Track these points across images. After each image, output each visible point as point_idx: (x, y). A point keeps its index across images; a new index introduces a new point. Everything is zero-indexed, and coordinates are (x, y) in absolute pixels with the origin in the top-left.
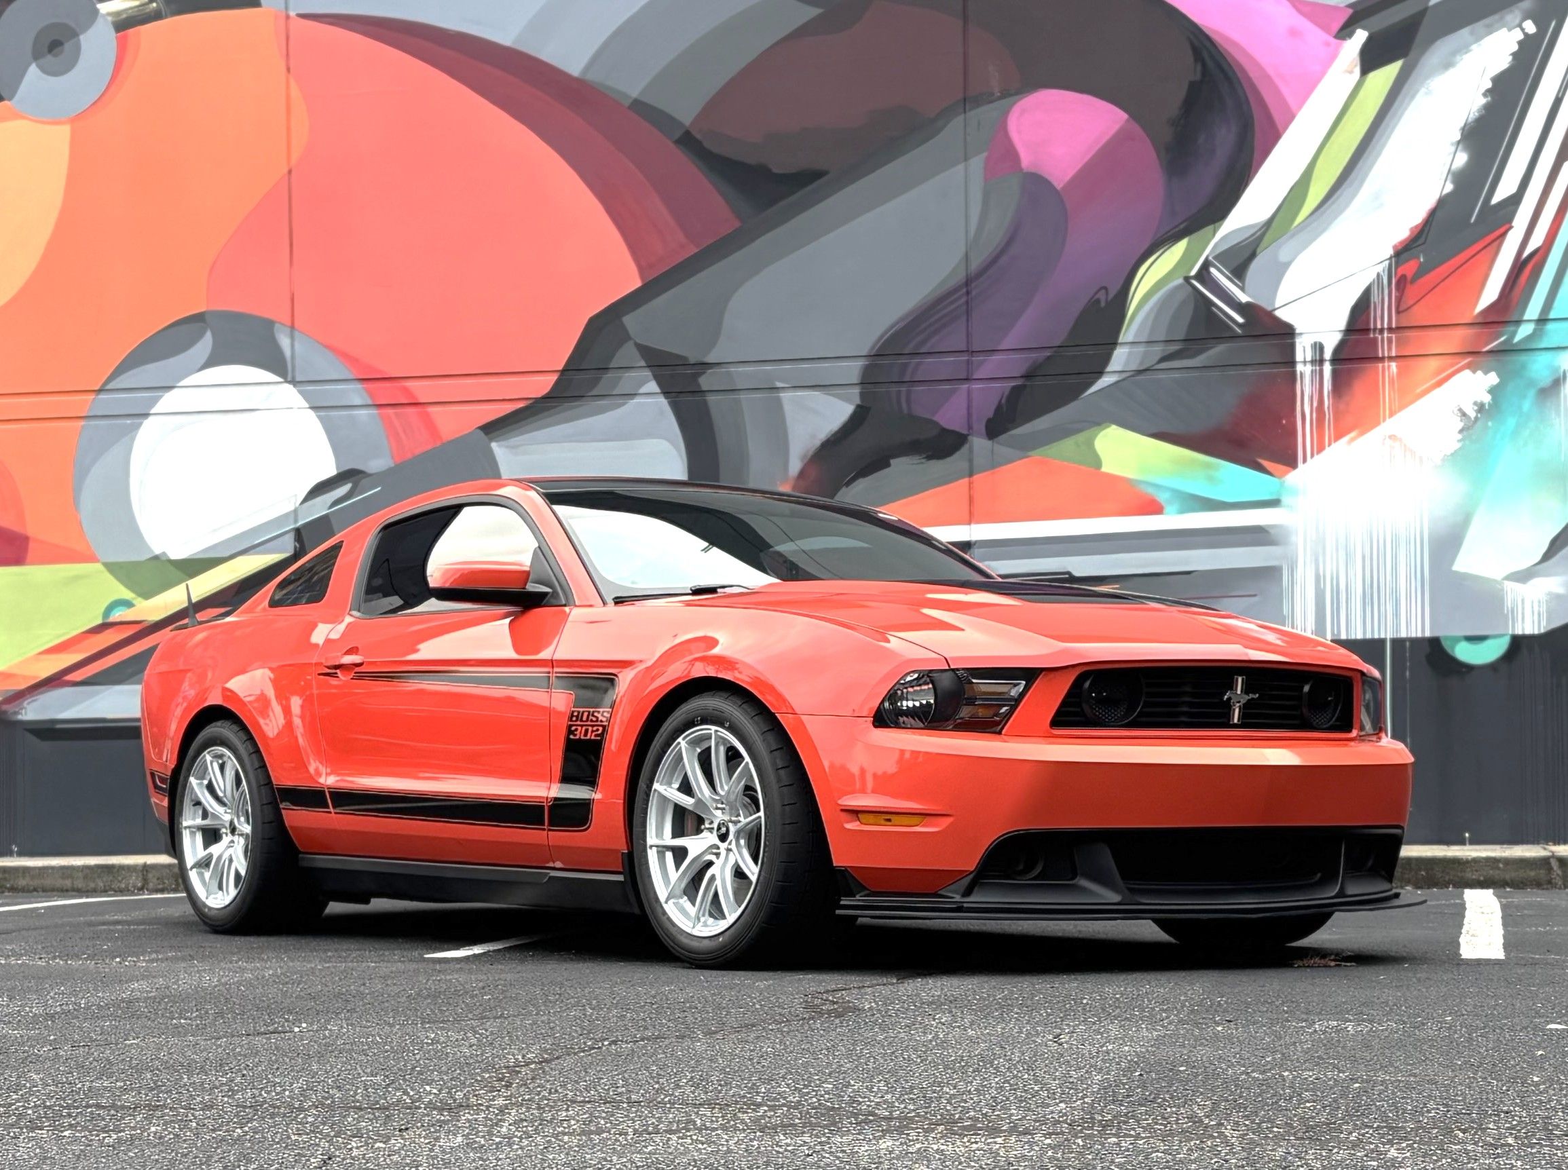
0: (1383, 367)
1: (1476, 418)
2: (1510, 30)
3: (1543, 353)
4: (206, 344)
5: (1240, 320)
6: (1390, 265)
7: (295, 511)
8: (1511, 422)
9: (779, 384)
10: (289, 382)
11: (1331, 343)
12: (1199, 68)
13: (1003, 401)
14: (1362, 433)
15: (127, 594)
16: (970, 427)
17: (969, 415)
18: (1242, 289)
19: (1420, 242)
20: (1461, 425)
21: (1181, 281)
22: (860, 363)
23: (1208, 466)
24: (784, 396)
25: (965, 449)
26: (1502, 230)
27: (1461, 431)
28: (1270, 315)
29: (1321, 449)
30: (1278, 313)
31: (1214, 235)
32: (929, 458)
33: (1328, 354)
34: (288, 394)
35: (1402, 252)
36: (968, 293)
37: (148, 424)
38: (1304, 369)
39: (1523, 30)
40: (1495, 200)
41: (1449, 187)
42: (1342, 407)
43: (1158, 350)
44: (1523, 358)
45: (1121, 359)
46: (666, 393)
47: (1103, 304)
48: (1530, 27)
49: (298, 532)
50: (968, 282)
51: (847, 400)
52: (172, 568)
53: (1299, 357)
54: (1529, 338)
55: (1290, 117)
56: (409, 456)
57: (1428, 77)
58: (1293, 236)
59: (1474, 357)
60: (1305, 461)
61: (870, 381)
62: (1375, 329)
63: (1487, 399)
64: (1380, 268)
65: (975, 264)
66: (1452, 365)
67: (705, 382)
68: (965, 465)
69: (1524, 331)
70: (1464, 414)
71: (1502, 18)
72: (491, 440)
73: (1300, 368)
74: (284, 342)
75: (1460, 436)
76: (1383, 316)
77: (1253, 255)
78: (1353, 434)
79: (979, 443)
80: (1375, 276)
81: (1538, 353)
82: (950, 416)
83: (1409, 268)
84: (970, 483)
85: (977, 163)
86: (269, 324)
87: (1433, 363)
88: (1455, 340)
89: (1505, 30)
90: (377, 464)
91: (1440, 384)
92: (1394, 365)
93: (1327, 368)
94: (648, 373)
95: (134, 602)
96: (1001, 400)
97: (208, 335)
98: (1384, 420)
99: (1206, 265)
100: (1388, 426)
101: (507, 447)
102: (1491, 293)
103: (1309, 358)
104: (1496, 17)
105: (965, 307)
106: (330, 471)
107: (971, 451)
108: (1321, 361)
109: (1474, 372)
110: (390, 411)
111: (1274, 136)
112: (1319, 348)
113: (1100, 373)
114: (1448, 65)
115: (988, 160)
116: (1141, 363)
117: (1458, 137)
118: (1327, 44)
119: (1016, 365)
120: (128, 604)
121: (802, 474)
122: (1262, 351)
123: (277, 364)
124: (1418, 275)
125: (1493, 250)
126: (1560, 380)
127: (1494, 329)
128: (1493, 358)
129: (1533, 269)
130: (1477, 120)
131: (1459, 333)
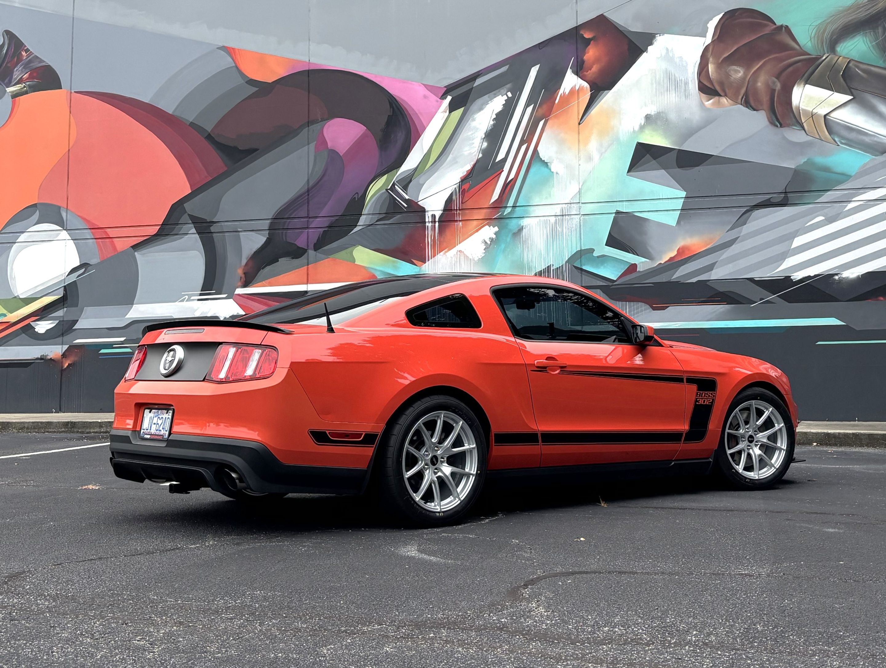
0: (457, 224)
1: (490, 244)
2: (502, 96)
3: (515, 219)
4: (36, 216)
5: (406, 206)
6: (459, 184)
7: (65, 279)
8: (503, 246)
9: (239, 230)
10: (65, 230)
11: (438, 214)
12: (392, 109)
13: (320, 236)
14: (449, 250)
15: (5, 312)
16: (308, 246)
17: (308, 242)
18: (407, 194)
19: (471, 175)
20: (484, 247)
21: (385, 190)
22: (269, 221)
23: (394, 262)
24: (241, 234)
25: (306, 255)
26: (499, 172)
27: (484, 250)
28: (416, 203)
29: (434, 256)
30: (419, 203)
31: (397, 173)
32: (293, 258)
33: (437, 219)
34: (64, 234)
35: (464, 180)
36: (308, 195)
37: (15, 246)
38: (429, 225)
39: (507, 96)
40: (497, 160)
41: (481, 155)
42: (442, 239)
43: (376, 217)
44: (507, 221)
45: (363, 220)
46: (199, 233)
47: (356, 199)
48: (510, 95)
49: (65, 287)
50: (308, 191)
51: (264, 236)
52: (20, 301)
53: (427, 220)
54: (509, 213)
55: (424, 129)
56: (106, 258)
57: (473, 114)
58: (425, 174)
59: (489, 220)
60: (429, 260)
61: (271, 228)
62: (454, 209)
63: (494, 236)
64: (456, 186)
65: (311, 184)
66: (482, 224)
67: (213, 229)
68: (306, 261)
69: (508, 210)
70: (486, 243)
71: (499, 91)
72: (135, 251)
73: (427, 224)
74: (64, 215)
75: (484, 251)
76: (456, 205)
77: (411, 181)
78: (446, 250)
79: (311, 252)
80: (454, 189)
81: (513, 219)
82: (301, 242)
83: (466, 186)
84: (308, 268)
85: (312, 146)
86: (59, 208)
87: (475, 223)
88: (481, 214)
89: (500, 96)
90: (94, 261)
91: (477, 231)
92: (461, 223)
93: (437, 224)
94: (192, 225)
95: (7, 314)
96: (319, 237)
97: (38, 211)
98: (457, 245)
99: (394, 185)
100: (459, 247)
101: (141, 254)
102: (495, 196)
103: (430, 221)
104: (497, 91)
105: (307, 200)
106: (77, 263)
107: (308, 254)
108: (435, 222)
109: (490, 227)
110: (100, 240)
111: (418, 136)
112: (434, 216)
113: (356, 226)
114: (481, 109)
115: (316, 145)
116: (370, 223)
117: (484, 136)
118: (437, 101)
119: (325, 222)
120: (5, 315)
121: (246, 264)
122: (413, 218)
123: (61, 223)
124: (469, 189)
125: (497, 179)
126: (521, 229)
127: (497, 210)
128: (496, 221)
129: (511, 187)
130: (491, 130)
131: (484, 211)
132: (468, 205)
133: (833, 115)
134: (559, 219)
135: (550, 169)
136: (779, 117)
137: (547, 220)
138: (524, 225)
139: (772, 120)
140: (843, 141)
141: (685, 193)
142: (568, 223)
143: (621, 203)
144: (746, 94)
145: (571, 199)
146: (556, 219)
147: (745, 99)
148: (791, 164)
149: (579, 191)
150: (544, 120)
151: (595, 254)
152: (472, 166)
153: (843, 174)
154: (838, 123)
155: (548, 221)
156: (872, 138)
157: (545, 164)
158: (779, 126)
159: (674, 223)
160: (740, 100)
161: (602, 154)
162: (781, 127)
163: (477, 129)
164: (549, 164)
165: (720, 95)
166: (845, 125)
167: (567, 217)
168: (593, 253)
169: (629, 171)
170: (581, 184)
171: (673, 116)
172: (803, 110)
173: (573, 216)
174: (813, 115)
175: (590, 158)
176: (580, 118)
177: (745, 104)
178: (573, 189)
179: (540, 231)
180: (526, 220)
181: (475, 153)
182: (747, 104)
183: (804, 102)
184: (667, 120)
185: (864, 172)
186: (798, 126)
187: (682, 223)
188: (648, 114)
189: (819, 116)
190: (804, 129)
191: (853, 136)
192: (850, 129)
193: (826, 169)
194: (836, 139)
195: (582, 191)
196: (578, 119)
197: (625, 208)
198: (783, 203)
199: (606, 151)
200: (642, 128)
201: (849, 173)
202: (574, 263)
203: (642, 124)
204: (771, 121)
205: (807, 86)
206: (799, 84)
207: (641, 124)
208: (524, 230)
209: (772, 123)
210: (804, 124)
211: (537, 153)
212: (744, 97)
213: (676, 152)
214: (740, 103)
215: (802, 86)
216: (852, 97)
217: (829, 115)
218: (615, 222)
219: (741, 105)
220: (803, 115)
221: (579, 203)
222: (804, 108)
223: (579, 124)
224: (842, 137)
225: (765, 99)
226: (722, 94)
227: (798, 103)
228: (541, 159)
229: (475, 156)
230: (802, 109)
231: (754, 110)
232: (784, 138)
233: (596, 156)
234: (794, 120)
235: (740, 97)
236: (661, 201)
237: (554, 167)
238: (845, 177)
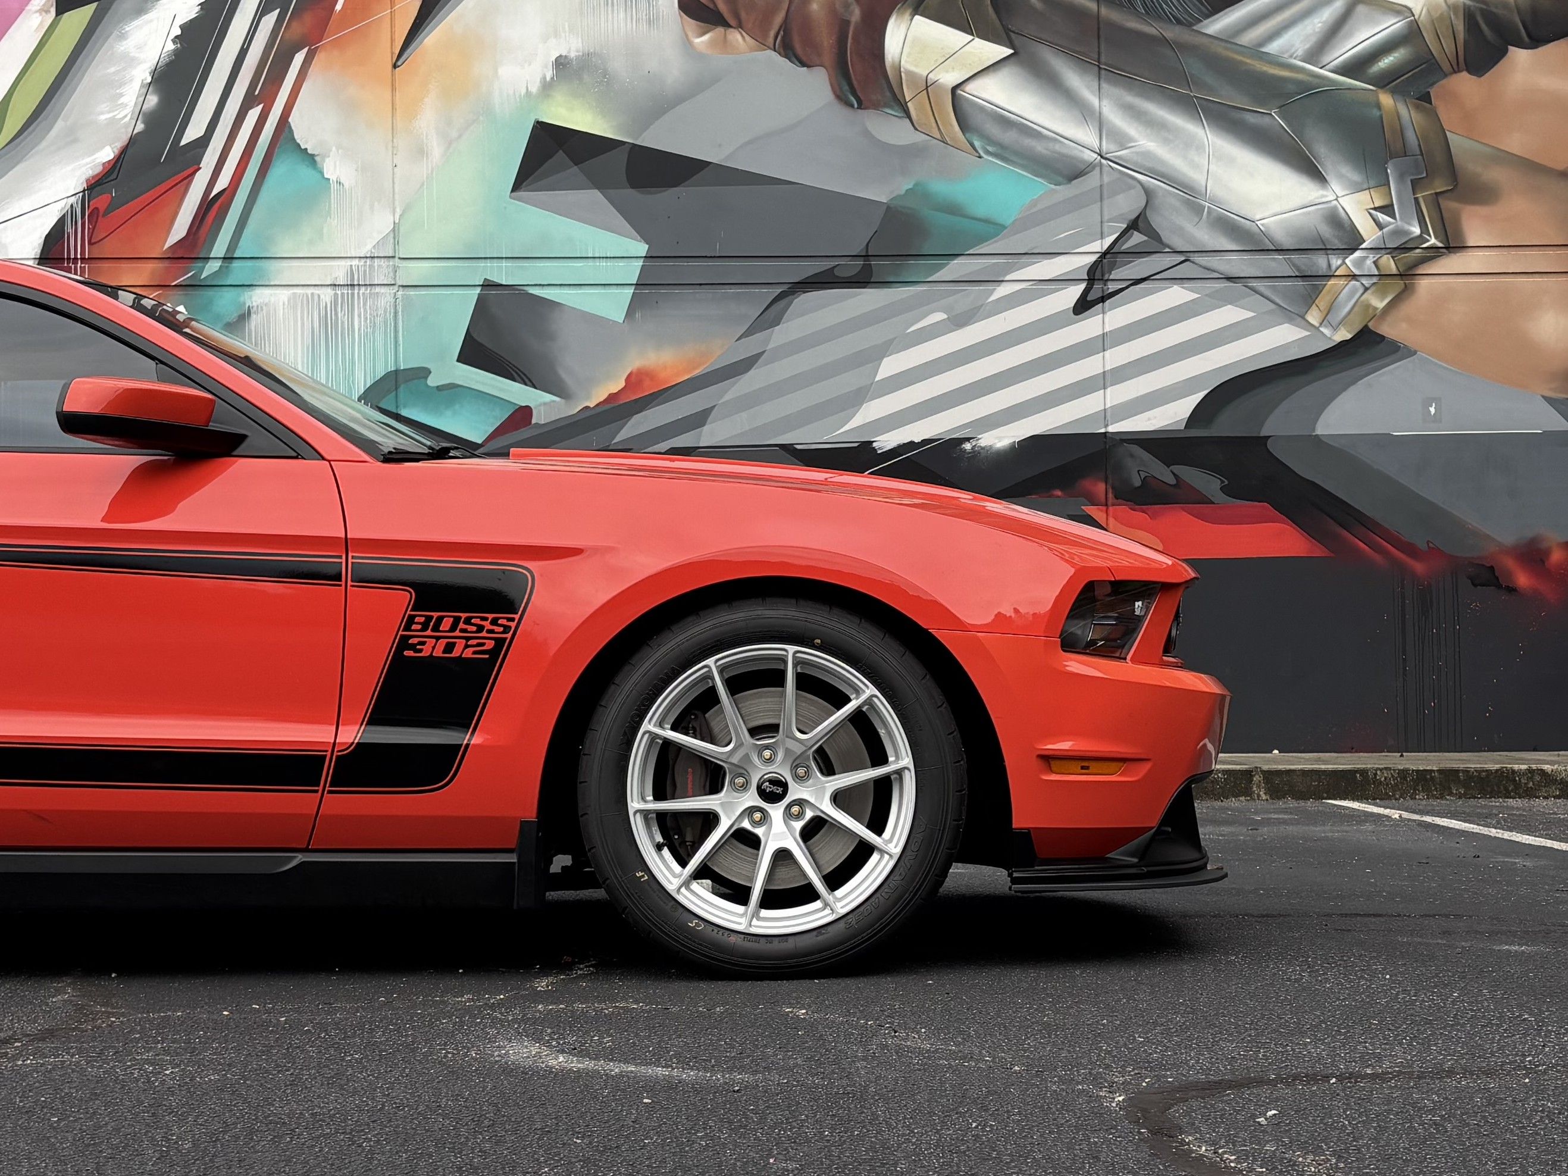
3: (230, 289)
6: (84, 197)
19: (114, 176)
26: (189, 172)
35: (95, 186)
40: (183, 142)
41: (140, 127)
44: (210, 293)
54: (215, 274)
57: (119, 21)
59: (163, 289)
62: (69, 259)
64: (73, 200)
69: (213, 266)
76: (73, 248)
80: (69, 206)
81: (225, 289)
83: (101, 202)
88: (145, 273)
102: (180, 230)
117: (149, 80)
124: (111, 207)
125: (183, 189)
126: (245, 316)
127: (181, 265)
128: (179, 292)
129: (220, 208)
130: (168, 65)
131: (150, 266)
132: (108, 248)
133: (970, 87)
134: (343, 294)
135: (322, 173)
136: (855, 83)
137: (312, 294)
138: (254, 304)
139: (841, 89)
140: (990, 149)
141: (647, 247)
142: (365, 304)
143: (495, 264)
144: (785, 26)
145: (374, 246)
146: (336, 295)
147: (783, 37)
148: (881, 195)
149: (394, 230)
150: (306, 49)
151: (433, 381)
152: (117, 152)
153: (987, 221)
154: (982, 109)
155: (316, 297)
156: (1051, 145)
157: (310, 159)
158: (856, 106)
159: (619, 316)
160: (771, 40)
161: (450, 143)
162: (860, 107)
163: (133, 59)
164: (317, 159)
165: (726, 25)
166: (996, 112)
167: (363, 289)
168: (426, 378)
169: (516, 187)
170: (398, 212)
171: (618, 65)
172: (908, 72)
173: (378, 289)
174: (928, 86)
175: (421, 152)
176: (397, 52)
177: (782, 51)
178: (380, 224)
179: (296, 322)
180: (258, 291)
181: (127, 119)
182: (787, 50)
183: (909, 54)
184: (605, 73)
185: (1030, 219)
186: (897, 108)
187: (638, 315)
188: (561, 56)
189: (941, 87)
190: (909, 117)
191: (1009, 137)
192: (1005, 121)
193: (953, 209)
194: (977, 144)
195: (402, 229)
196: (392, 53)
197: (504, 274)
198: (862, 280)
199: (460, 136)
200: (547, 87)
201: (1001, 221)
202: (379, 402)
203: (548, 79)
204: (838, 93)
205: (918, 18)
206: (901, 14)
207: (545, 78)
208: (253, 316)
209: (841, 98)
210: (909, 104)
211: (286, 130)
212: (782, 33)
213: (627, 148)
214: (772, 46)
215: (907, 16)
216: (1011, 51)
217: (962, 87)
218: (481, 306)
219: (775, 51)
220: (907, 85)
221: (393, 257)
222: (912, 68)
223: (395, 66)
224: (988, 139)
225: (826, 40)
226: (732, 22)
227: (897, 56)
228: (299, 145)
229: (126, 126)
230: (906, 70)
231: (803, 64)
232: (867, 133)
233: (436, 150)
234: (888, 94)
235: (772, 34)
236: (590, 263)
237: (332, 168)
238: (993, 228)
